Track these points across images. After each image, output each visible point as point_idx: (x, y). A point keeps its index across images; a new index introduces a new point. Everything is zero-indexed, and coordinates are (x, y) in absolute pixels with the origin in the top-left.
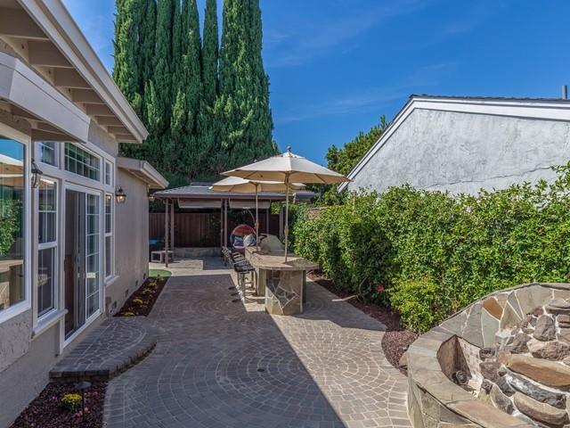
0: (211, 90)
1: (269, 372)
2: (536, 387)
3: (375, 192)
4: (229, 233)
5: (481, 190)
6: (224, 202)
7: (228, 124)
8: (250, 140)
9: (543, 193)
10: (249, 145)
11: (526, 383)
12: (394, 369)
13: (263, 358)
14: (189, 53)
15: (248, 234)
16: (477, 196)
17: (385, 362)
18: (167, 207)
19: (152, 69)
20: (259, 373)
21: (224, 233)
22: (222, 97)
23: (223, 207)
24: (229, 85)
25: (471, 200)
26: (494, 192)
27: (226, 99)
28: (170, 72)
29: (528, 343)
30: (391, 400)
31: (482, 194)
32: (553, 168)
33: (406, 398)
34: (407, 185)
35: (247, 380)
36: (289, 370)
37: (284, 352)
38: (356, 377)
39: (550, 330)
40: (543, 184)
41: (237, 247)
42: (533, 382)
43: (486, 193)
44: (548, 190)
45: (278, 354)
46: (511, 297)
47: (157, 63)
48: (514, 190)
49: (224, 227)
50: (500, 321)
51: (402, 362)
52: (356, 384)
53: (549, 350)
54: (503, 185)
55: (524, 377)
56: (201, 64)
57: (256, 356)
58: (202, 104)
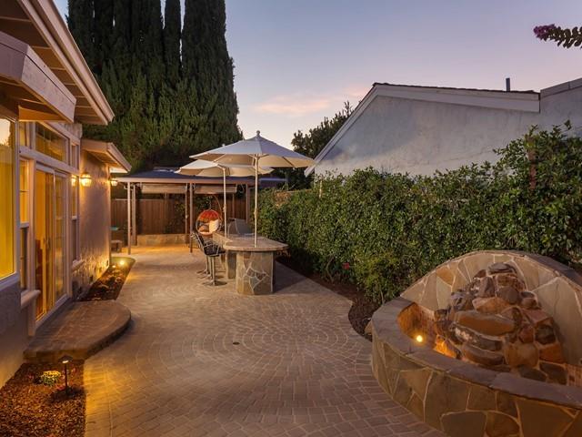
0: (173, 73)
1: (245, 345)
2: (479, 337)
3: (341, 175)
4: (195, 219)
5: (437, 171)
6: (189, 187)
7: (192, 108)
8: (215, 124)
9: (488, 173)
10: (214, 128)
11: (471, 334)
12: (360, 337)
13: (237, 333)
14: (150, 32)
15: (214, 219)
16: (432, 178)
17: (352, 331)
18: (129, 193)
19: (109, 48)
20: (235, 346)
21: (189, 218)
22: (186, 80)
23: (188, 191)
24: (193, 67)
25: (428, 180)
26: (447, 173)
27: (189, 81)
28: (129, 51)
29: (473, 301)
30: (358, 361)
31: (437, 175)
32: (494, 151)
33: (371, 359)
34: (371, 168)
35: (224, 352)
36: (264, 342)
37: (257, 327)
38: (326, 345)
39: (491, 289)
40: (488, 165)
41: (203, 233)
42: (476, 333)
43: (440, 174)
44: (491, 170)
45: (252, 330)
46: (461, 265)
47: (115, 42)
48: (464, 171)
49: (189, 213)
50: (451, 287)
51: (367, 330)
52: (326, 350)
53: (491, 306)
54: (455, 167)
55: (470, 329)
56: (163, 44)
57: (231, 331)
58: (164, 86)
